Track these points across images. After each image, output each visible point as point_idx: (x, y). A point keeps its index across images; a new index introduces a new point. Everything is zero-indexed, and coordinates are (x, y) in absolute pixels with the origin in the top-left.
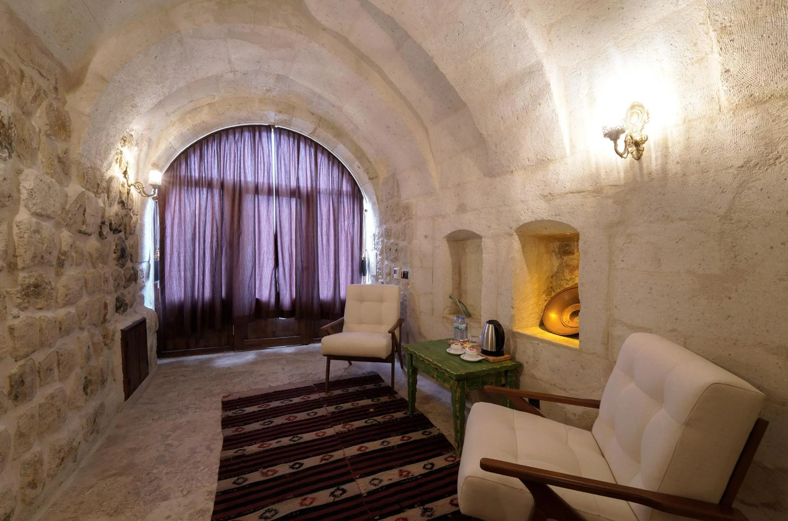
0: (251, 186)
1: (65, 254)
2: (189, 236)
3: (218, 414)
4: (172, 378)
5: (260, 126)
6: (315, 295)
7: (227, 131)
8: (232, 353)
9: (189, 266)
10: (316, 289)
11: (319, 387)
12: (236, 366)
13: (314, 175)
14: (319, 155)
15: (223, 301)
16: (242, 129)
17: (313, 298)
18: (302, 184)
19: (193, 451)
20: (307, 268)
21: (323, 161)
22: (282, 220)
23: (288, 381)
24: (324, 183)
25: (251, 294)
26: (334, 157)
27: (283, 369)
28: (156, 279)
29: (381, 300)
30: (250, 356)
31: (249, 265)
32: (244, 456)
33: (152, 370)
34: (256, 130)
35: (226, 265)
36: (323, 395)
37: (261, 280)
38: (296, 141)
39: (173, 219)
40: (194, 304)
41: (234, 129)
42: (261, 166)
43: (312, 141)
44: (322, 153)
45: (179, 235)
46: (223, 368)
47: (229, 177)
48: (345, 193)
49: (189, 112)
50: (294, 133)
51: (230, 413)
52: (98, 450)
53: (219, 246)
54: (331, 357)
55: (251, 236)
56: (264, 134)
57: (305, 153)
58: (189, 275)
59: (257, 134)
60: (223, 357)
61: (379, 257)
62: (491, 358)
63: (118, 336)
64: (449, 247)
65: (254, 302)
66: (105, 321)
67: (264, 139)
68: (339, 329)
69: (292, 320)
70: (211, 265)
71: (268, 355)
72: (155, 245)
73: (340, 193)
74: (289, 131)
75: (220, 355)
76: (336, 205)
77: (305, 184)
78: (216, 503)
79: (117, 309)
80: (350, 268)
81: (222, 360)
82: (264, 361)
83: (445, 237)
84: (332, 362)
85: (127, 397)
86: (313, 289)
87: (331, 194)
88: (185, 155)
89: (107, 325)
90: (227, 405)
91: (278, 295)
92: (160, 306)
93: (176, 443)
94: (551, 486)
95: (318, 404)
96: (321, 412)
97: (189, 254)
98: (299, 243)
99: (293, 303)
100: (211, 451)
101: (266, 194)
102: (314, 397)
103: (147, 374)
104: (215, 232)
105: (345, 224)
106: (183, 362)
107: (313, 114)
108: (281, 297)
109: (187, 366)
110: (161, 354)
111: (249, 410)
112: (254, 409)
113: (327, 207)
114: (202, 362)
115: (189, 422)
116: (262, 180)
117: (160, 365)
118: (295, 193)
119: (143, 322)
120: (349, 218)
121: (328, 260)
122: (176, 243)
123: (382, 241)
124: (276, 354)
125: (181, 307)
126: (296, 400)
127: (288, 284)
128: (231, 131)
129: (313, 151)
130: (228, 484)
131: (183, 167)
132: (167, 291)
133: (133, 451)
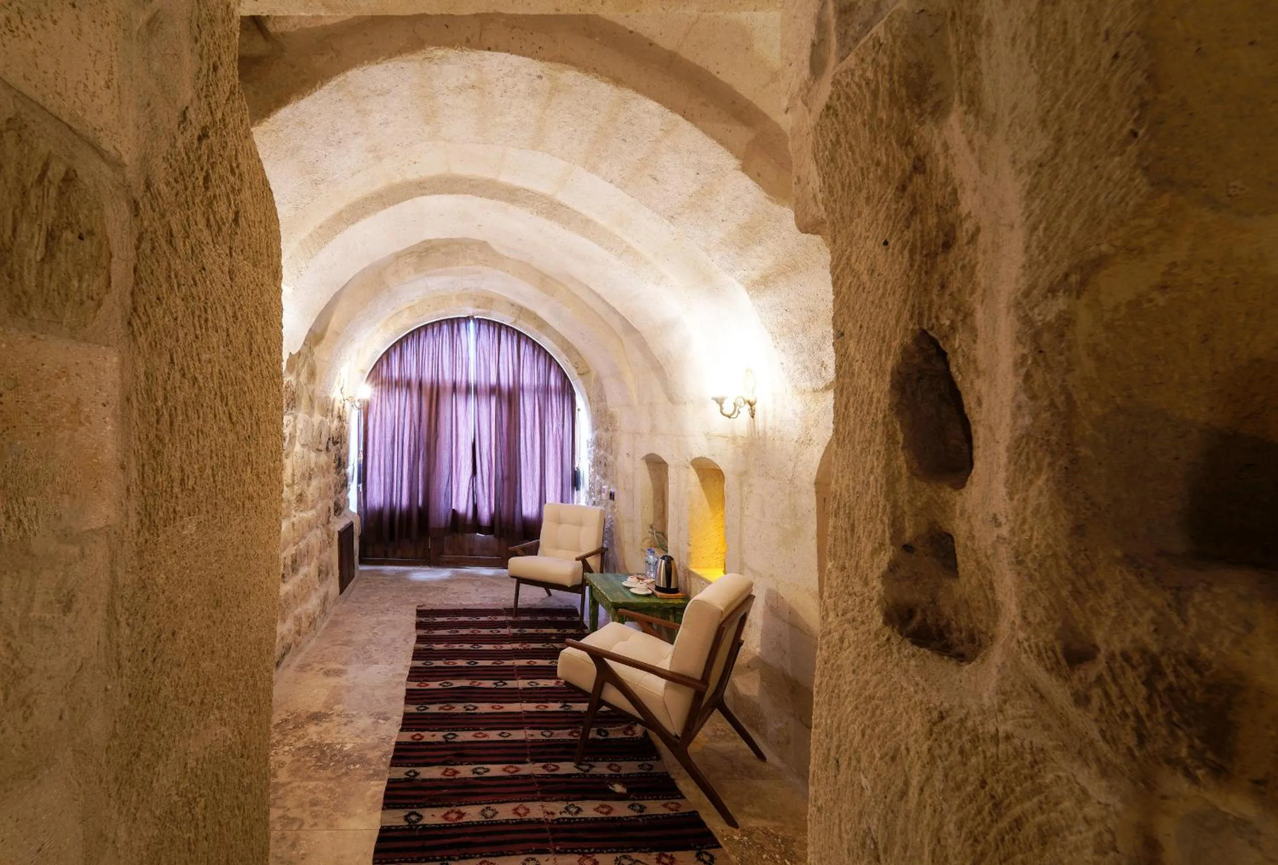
0: (449, 385)
1: (312, 470)
2: (389, 440)
3: (413, 619)
4: (373, 584)
5: (458, 319)
6: (517, 510)
7: (425, 327)
8: (428, 568)
9: (388, 471)
10: (518, 504)
11: (507, 611)
12: (432, 581)
13: (516, 368)
14: (523, 344)
15: (419, 509)
16: (440, 323)
17: (514, 513)
18: (504, 381)
19: (394, 640)
20: (509, 478)
21: (527, 350)
22: (481, 422)
23: (479, 602)
24: (528, 378)
25: (447, 504)
26: (540, 346)
27: (477, 590)
28: (359, 483)
29: (580, 524)
30: (445, 573)
31: (446, 472)
32: (431, 649)
33: (357, 575)
34: (455, 323)
35: (423, 470)
36: (510, 618)
37: (458, 488)
38: (496, 331)
39: (375, 420)
40: (392, 510)
41: (432, 324)
42: (459, 363)
43: (514, 329)
44: (527, 343)
45: (380, 438)
46: (419, 582)
47: (427, 376)
48: (553, 388)
49: (391, 318)
50: (494, 323)
51: (423, 620)
52: (326, 628)
53: (417, 451)
54: (521, 580)
55: (448, 440)
56: (463, 326)
57: (507, 345)
58: (388, 480)
59: (456, 326)
60: (420, 571)
61: (592, 470)
62: (658, 594)
63: (336, 536)
64: (649, 469)
65: (450, 513)
66: (328, 522)
67: (463, 331)
68: (533, 551)
69: (491, 537)
70: (409, 469)
71: (463, 575)
72: (359, 447)
73: (546, 390)
74: (489, 321)
75: (417, 568)
76: (542, 402)
77: (506, 381)
78: (410, 672)
79: (336, 511)
80: (559, 480)
81: (418, 574)
82: (459, 581)
83: (643, 459)
84: (522, 586)
85: (341, 592)
86: (515, 502)
87: (536, 390)
88: (387, 354)
89: (330, 525)
90: (420, 613)
91: (475, 507)
92: (362, 510)
93: (380, 633)
94: (606, 659)
95: (503, 625)
96: (503, 631)
97: (388, 458)
98: (499, 449)
99: (492, 518)
100: (407, 643)
101: (464, 393)
102: (501, 618)
103: (353, 576)
104: (413, 436)
105: (553, 426)
106: (381, 571)
107: (513, 305)
108: (479, 510)
109: (384, 575)
110: (362, 562)
111: (439, 620)
112: (445, 619)
113: (532, 406)
114: (399, 573)
115: (389, 621)
116: (460, 378)
117: (362, 571)
118: (495, 390)
119: (351, 526)
120: (558, 418)
121: (533, 470)
122: (377, 448)
123: (594, 451)
124: (472, 575)
125: (381, 511)
126: (482, 619)
127: (487, 495)
128: (429, 327)
129: (515, 338)
130: (419, 663)
131: (385, 367)
132: (368, 495)
133: (350, 632)
